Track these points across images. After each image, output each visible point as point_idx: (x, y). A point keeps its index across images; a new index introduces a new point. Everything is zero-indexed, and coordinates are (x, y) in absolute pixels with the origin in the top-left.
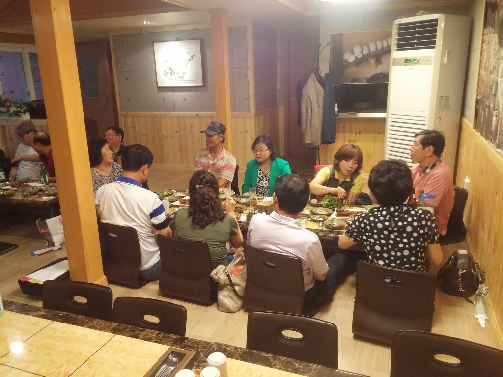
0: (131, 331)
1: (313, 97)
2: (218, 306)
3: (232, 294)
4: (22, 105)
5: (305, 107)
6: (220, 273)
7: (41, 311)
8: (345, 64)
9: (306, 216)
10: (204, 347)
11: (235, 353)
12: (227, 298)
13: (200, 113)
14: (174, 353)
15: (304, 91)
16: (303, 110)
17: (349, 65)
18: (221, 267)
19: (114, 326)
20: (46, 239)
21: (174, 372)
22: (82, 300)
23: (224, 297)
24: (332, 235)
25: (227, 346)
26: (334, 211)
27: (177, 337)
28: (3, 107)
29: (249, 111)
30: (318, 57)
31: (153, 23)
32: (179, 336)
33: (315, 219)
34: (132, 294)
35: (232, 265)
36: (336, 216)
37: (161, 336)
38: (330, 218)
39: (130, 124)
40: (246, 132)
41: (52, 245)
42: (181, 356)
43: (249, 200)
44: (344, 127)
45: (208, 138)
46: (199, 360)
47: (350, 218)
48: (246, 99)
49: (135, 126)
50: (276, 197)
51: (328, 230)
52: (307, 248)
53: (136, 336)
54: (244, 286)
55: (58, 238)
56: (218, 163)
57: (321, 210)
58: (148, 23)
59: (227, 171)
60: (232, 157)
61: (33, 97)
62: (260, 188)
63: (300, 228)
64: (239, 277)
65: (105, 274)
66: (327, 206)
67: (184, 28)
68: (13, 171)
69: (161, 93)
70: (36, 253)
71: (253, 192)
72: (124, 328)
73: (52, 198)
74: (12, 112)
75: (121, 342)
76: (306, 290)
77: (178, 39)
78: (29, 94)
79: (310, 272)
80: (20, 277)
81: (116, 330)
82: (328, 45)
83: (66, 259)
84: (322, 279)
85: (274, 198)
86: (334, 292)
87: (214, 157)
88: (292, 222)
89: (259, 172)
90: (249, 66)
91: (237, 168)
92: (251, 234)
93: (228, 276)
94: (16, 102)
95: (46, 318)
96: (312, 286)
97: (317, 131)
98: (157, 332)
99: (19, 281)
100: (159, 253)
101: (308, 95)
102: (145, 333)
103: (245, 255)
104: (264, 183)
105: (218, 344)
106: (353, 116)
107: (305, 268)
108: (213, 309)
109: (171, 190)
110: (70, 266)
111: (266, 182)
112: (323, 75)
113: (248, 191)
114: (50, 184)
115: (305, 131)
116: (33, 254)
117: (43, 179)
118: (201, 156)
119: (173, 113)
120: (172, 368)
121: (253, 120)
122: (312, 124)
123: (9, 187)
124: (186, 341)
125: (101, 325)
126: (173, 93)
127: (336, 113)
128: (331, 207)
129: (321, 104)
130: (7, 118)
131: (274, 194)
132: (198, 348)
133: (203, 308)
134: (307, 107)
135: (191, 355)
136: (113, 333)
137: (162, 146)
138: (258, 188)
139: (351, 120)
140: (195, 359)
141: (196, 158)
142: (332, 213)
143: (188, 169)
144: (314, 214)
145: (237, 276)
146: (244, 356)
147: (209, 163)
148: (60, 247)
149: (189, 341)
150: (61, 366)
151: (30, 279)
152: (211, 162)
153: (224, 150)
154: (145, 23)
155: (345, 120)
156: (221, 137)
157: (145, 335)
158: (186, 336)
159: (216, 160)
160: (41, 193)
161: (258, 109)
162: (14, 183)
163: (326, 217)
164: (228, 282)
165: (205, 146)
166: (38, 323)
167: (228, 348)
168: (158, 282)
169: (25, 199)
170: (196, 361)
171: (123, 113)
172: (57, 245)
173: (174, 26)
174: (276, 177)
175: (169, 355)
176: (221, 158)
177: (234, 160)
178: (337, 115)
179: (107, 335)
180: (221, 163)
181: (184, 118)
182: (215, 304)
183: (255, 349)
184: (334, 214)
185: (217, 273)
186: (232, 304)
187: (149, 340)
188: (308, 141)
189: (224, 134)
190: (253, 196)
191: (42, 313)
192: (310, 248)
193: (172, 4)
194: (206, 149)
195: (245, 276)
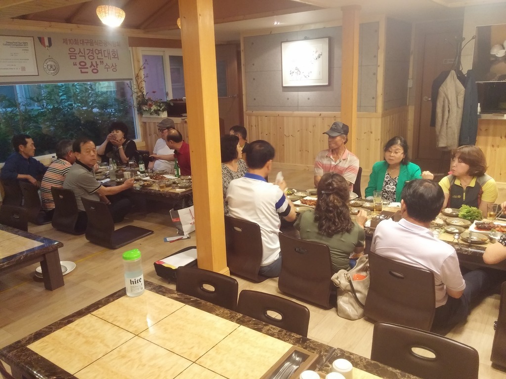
0: (254, 324)
1: (452, 96)
2: (337, 311)
3: (352, 300)
4: (162, 104)
5: (441, 107)
6: (341, 278)
7: (175, 294)
8: (492, 59)
9: (439, 226)
10: (327, 351)
11: (359, 363)
12: (347, 304)
13: (324, 113)
14: (296, 352)
15: (441, 89)
16: (439, 110)
17: (497, 60)
18: (342, 272)
19: (239, 317)
20: (177, 228)
21: (298, 372)
22: (211, 288)
23: (344, 302)
24: (470, 249)
25: (351, 354)
26: (472, 223)
27: (298, 336)
28: (146, 106)
29: (376, 111)
30: (460, 53)
31: (283, 24)
32: (301, 336)
33: (449, 230)
34: (253, 288)
35: (354, 271)
36: (475, 228)
37: (283, 333)
38: (467, 231)
39: (254, 122)
40: (371, 132)
41: (182, 233)
42: (304, 357)
43: (374, 204)
44: (486, 130)
45: (331, 140)
46: (321, 364)
47: (493, 233)
48: (373, 98)
49: (258, 125)
50: (404, 205)
51: (465, 243)
52: (441, 261)
53: (259, 330)
54: (366, 294)
55: (186, 228)
56: (340, 165)
57: (456, 221)
58: (279, 24)
59: (349, 173)
60: (355, 158)
61: (171, 97)
62: (386, 192)
63: (432, 238)
64: (362, 284)
65: (228, 266)
66: (464, 217)
67: (313, 27)
68: (150, 164)
69: (286, 93)
70: (169, 239)
71: (378, 196)
72: (248, 320)
73: (184, 190)
74: (152, 110)
75: (245, 334)
76: (437, 307)
77: (306, 39)
78: (167, 94)
79: (443, 288)
80: (155, 260)
81: (241, 321)
82: (473, 38)
83: (195, 247)
84: (457, 297)
85: (402, 205)
86: (469, 313)
87: (336, 159)
88: (424, 231)
89: (386, 176)
90: (379, 63)
91: (360, 170)
92: (377, 241)
93: (350, 282)
94: (157, 102)
95: (180, 301)
96: (444, 303)
97: (454, 134)
98: (279, 329)
99: (155, 264)
100: (279, 250)
101: (445, 94)
102: (268, 328)
103: (369, 262)
104: (391, 187)
105: (341, 350)
106: (500, 118)
107: (437, 283)
108: (331, 313)
109: (292, 189)
110: (198, 255)
111: (393, 187)
112: (465, 72)
113: (372, 195)
114: (182, 177)
115: (440, 132)
116: (166, 241)
117: (176, 173)
118: (322, 157)
119: (296, 113)
120: (295, 367)
121: (380, 120)
122: (448, 126)
123: (148, 178)
124: (307, 342)
125: (227, 314)
126: (297, 93)
127: (478, 114)
128: (470, 218)
129: (461, 104)
130: (148, 115)
131: (402, 200)
132: (321, 352)
133: (321, 311)
134: (444, 107)
135: (314, 357)
136: (238, 323)
137: (283, 145)
138: (384, 192)
139: (496, 122)
140: (318, 361)
141: (317, 159)
142: (470, 225)
143: (307, 169)
144: (448, 224)
145: (359, 283)
146: (368, 367)
147: (331, 165)
148: (188, 236)
149: (311, 342)
150: (192, 347)
151: (164, 263)
152: (333, 163)
153: (347, 151)
154: (275, 23)
155: (488, 122)
156: (344, 138)
157: (268, 330)
158: (308, 337)
159: (338, 161)
160: (174, 185)
161: (385, 109)
162: (152, 174)
163: (463, 229)
164: (349, 288)
165: (327, 148)
166: (172, 305)
167: (352, 356)
168: (277, 279)
169: (161, 190)
170: (318, 364)
171: (249, 112)
172: (186, 235)
173: (303, 25)
174: (405, 183)
175: (293, 353)
176: (344, 160)
177: (358, 161)
178: (479, 116)
179: (232, 325)
180: (343, 165)
181: (307, 117)
182: (334, 309)
183: (381, 362)
184: (473, 227)
185: (337, 278)
186: (352, 310)
187: (272, 335)
188: (442, 144)
189: (347, 135)
190: (377, 200)
191: (176, 296)
192: (445, 261)
193: (305, 4)
194: (327, 150)
195: (368, 283)
